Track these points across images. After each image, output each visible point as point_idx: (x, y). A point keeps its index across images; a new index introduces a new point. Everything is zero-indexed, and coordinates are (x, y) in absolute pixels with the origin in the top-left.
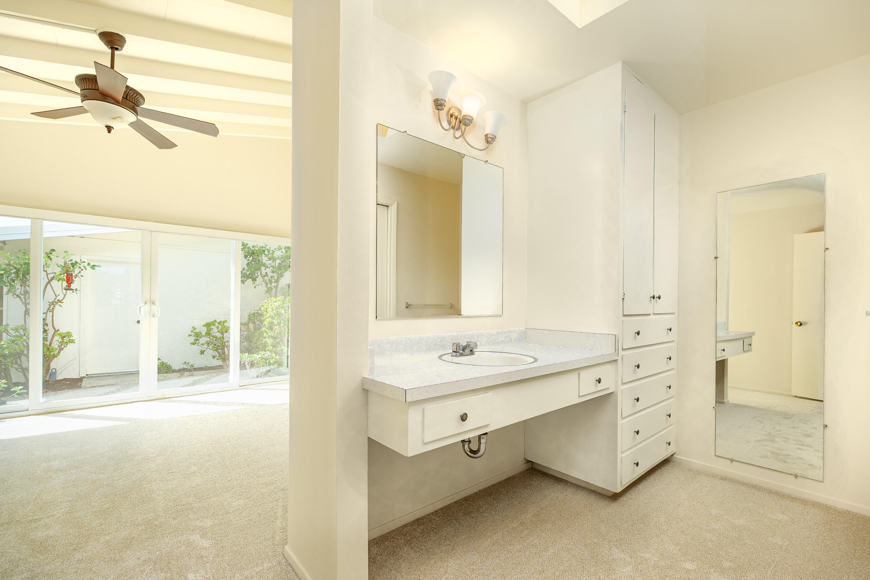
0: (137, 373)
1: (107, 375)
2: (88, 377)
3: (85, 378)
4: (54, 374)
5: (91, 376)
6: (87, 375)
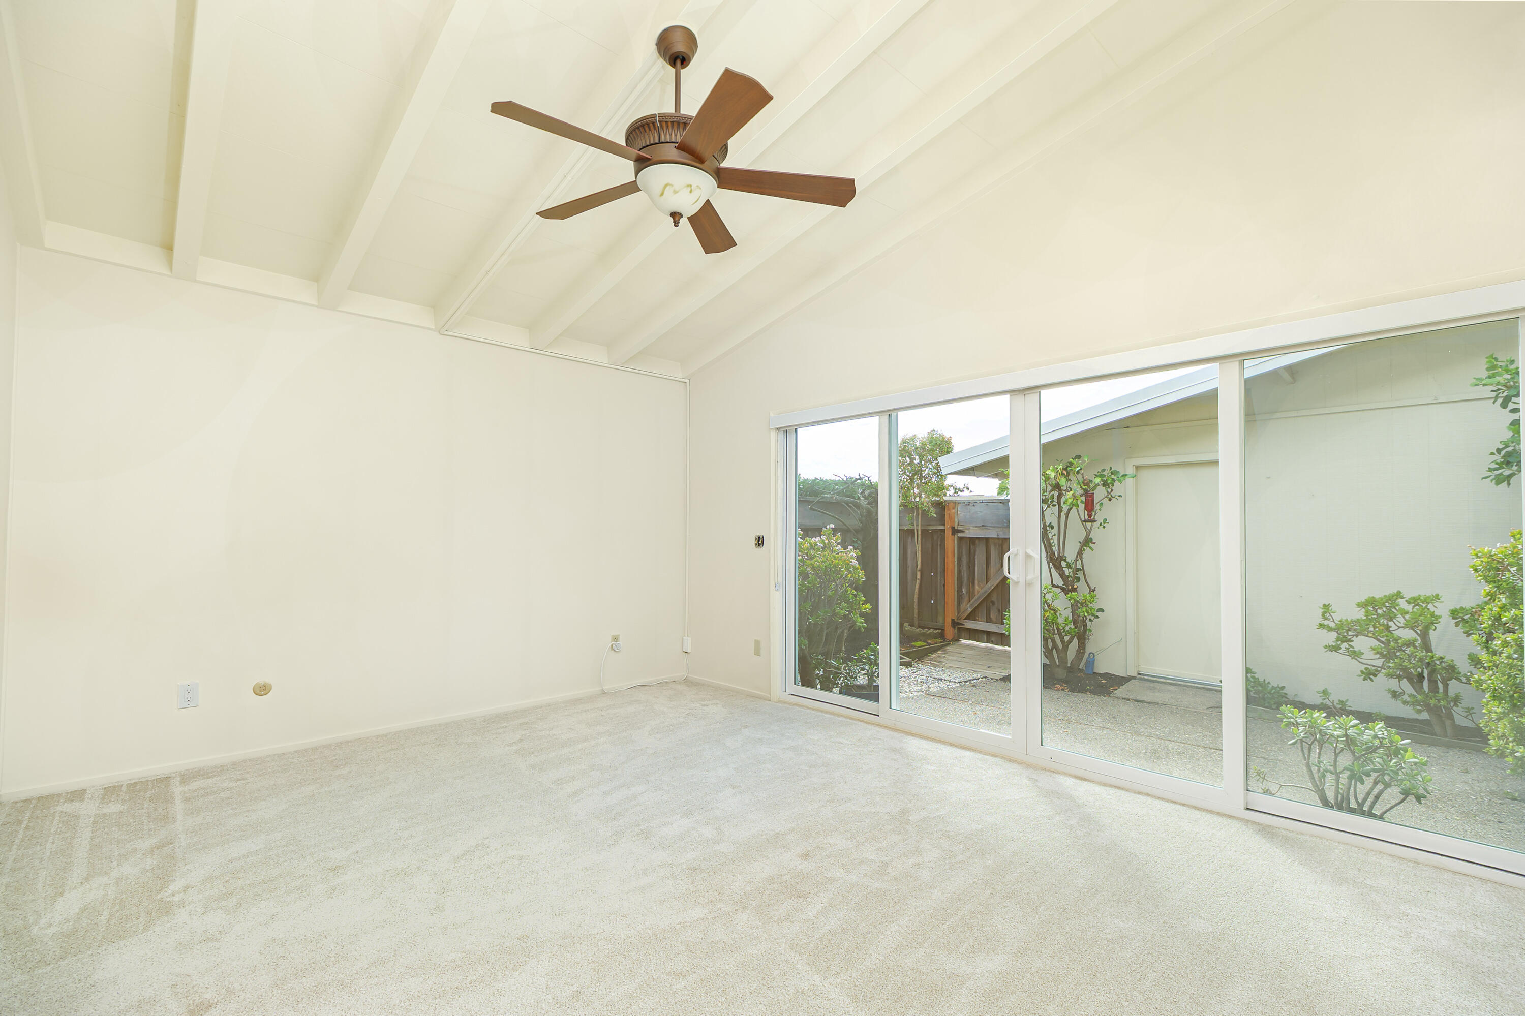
0: (1216, 691)
1: (1172, 681)
2: (1139, 678)
3: (1136, 679)
4: (1091, 663)
5: (1146, 677)
6: (1140, 674)
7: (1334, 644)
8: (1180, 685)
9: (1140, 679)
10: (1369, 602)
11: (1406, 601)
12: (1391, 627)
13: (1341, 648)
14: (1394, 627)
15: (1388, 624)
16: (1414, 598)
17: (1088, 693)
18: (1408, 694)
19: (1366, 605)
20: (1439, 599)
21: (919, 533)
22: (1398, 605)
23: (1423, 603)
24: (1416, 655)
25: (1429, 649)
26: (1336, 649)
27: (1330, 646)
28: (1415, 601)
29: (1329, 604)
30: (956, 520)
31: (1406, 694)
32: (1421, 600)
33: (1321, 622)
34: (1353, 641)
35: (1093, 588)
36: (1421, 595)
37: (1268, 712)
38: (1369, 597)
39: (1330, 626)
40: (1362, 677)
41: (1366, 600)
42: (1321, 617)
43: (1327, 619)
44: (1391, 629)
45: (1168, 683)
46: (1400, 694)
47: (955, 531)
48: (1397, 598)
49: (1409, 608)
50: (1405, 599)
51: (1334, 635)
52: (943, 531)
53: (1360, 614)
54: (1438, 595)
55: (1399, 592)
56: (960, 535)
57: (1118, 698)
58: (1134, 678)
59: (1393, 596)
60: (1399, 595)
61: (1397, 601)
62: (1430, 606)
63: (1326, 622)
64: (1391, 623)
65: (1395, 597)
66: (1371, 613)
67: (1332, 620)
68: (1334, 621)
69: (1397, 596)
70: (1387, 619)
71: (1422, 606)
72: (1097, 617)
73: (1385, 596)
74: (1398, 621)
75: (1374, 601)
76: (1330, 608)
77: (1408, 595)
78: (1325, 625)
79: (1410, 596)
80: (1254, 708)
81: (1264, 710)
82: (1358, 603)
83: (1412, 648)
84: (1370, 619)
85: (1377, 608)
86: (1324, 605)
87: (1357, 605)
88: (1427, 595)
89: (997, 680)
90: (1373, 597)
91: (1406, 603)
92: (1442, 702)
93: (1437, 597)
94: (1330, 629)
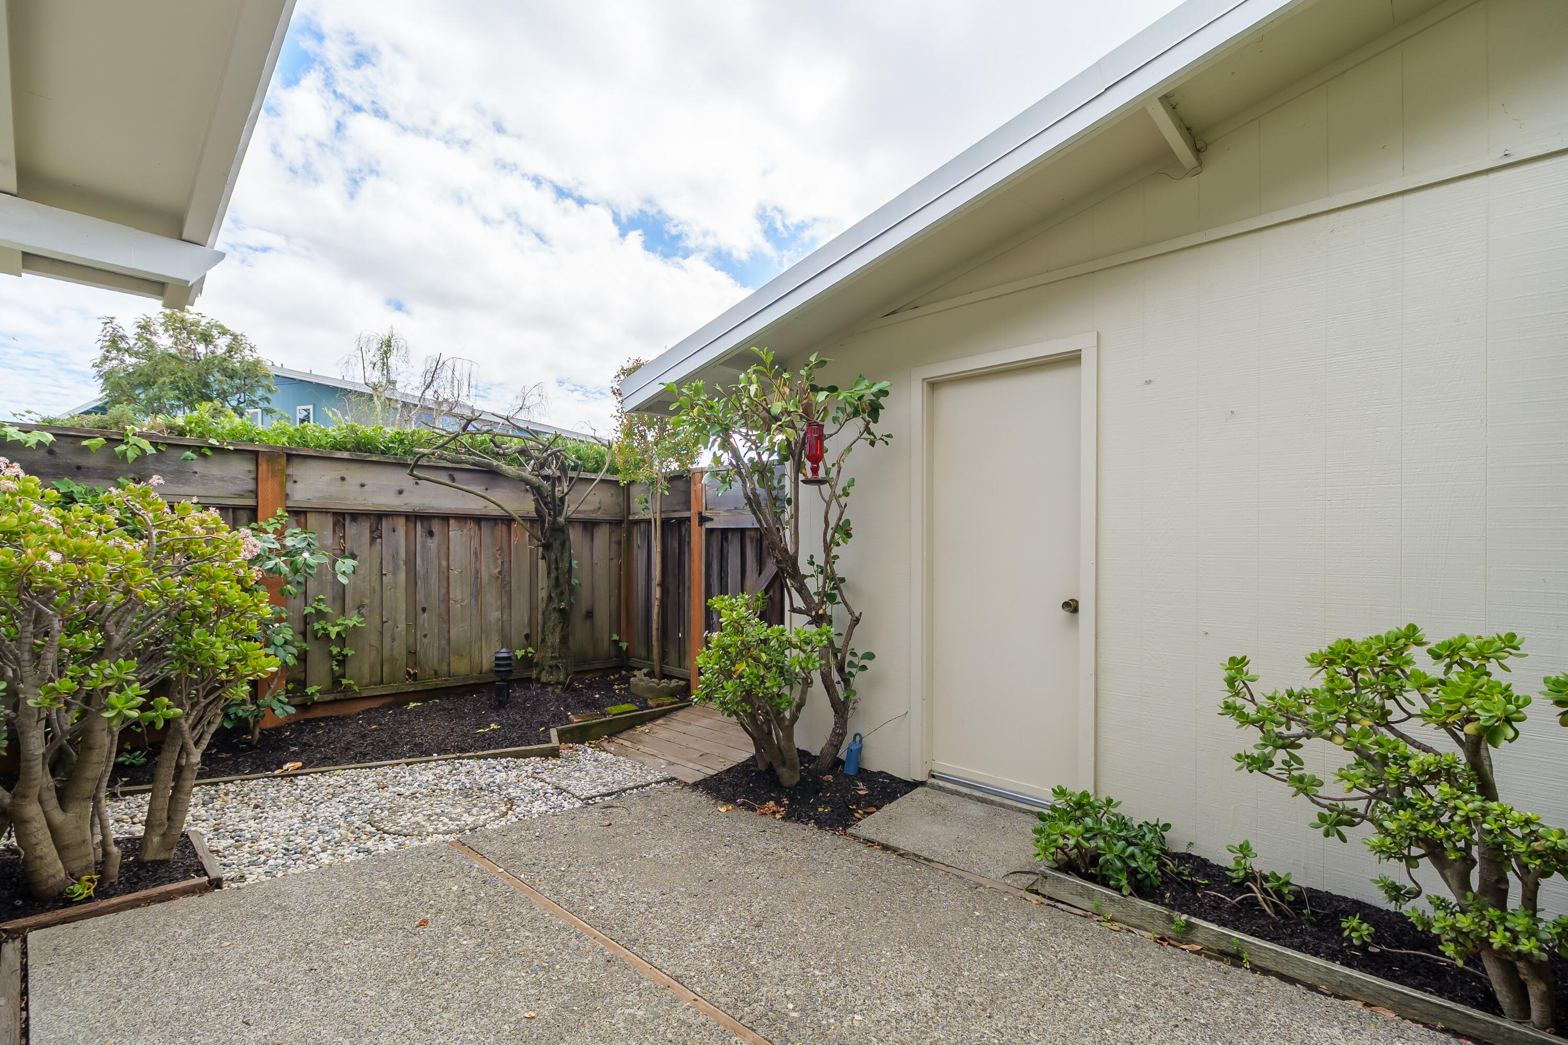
2: (929, 785)
3: (921, 789)
4: (857, 752)
5: (941, 783)
6: (933, 776)
7: (1256, 753)
8: (992, 803)
9: (933, 787)
10: (1339, 653)
11: (1430, 651)
12: (1390, 713)
13: (1271, 764)
14: (1397, 714)
15: (1383, 707)
16: (1451, 644)
17: (812, 824)
18: (1428, 897)
19: (1331, 662)
20: (1517, 648)
21: (658, 523)
22: (1408, 663)
23: (1474, 659)
24: (1456, 808)
25: (1487, 790)
26: (1261, 764)
27: (1247, 757)
28: (1453, 652)
29: (1245, 658)
30: (704, 501)
31: (1423, 895)
32: (1468, 650)
33: (1230, 700)
34: (1300, 746)
35: (857, 614)
36: (1467, 634)
37: (1114, 901)
38: (1339, 641)
39: (1246, 711)
40: (1322, 829)
41: (1329, 648)
42: (1228, 688)
43: (1237, 694)
44: (1390, 718)
45: (975, 797)
46: (1408, 892)
47: (703, 519)
48: (1406, 645)
49: (1436, 670)
50: (1428, 647)
51: (1254, 735)
52: (689, 519)
53: (1318, 681)
54: (1512, 636)
55: (1413, 629)
56: (709, 525)
57: (855, 837)
58: (922, 784)
59: (1397, 639)
60: (1411, 635)
61: (1405, 653)
62: (1492, 666)
63: (1239, 702)
64: (1390, 704)
65: (1402, 641)
66: (1341, 681)
67: (1248, 697)
68: (1253, 700)
69: (1407, 637)
70: (1381, 694)
71: (1471, 666)
72: (864, 668)
73: (1378, 638)
74: (1406, 699)
75: (1350, 651)
76: (1245, 669)
77: (1434, 636)
78: (1236, 708)
79: (1440, 641)
80: (1088, 889)
81: (1106, 895)
82: (1312, 655)
83: (1445, 787)
84: (1338, 697)
85: (1356, 669)
86: (1232, 659)
87: (1308, 660)
88: (1485, 639)
89: (686, 784)
90: (1349, 641)
91: (1429, 657)
92: (1524, 941)
93: (1511, 642)
94: (1245, 720)
